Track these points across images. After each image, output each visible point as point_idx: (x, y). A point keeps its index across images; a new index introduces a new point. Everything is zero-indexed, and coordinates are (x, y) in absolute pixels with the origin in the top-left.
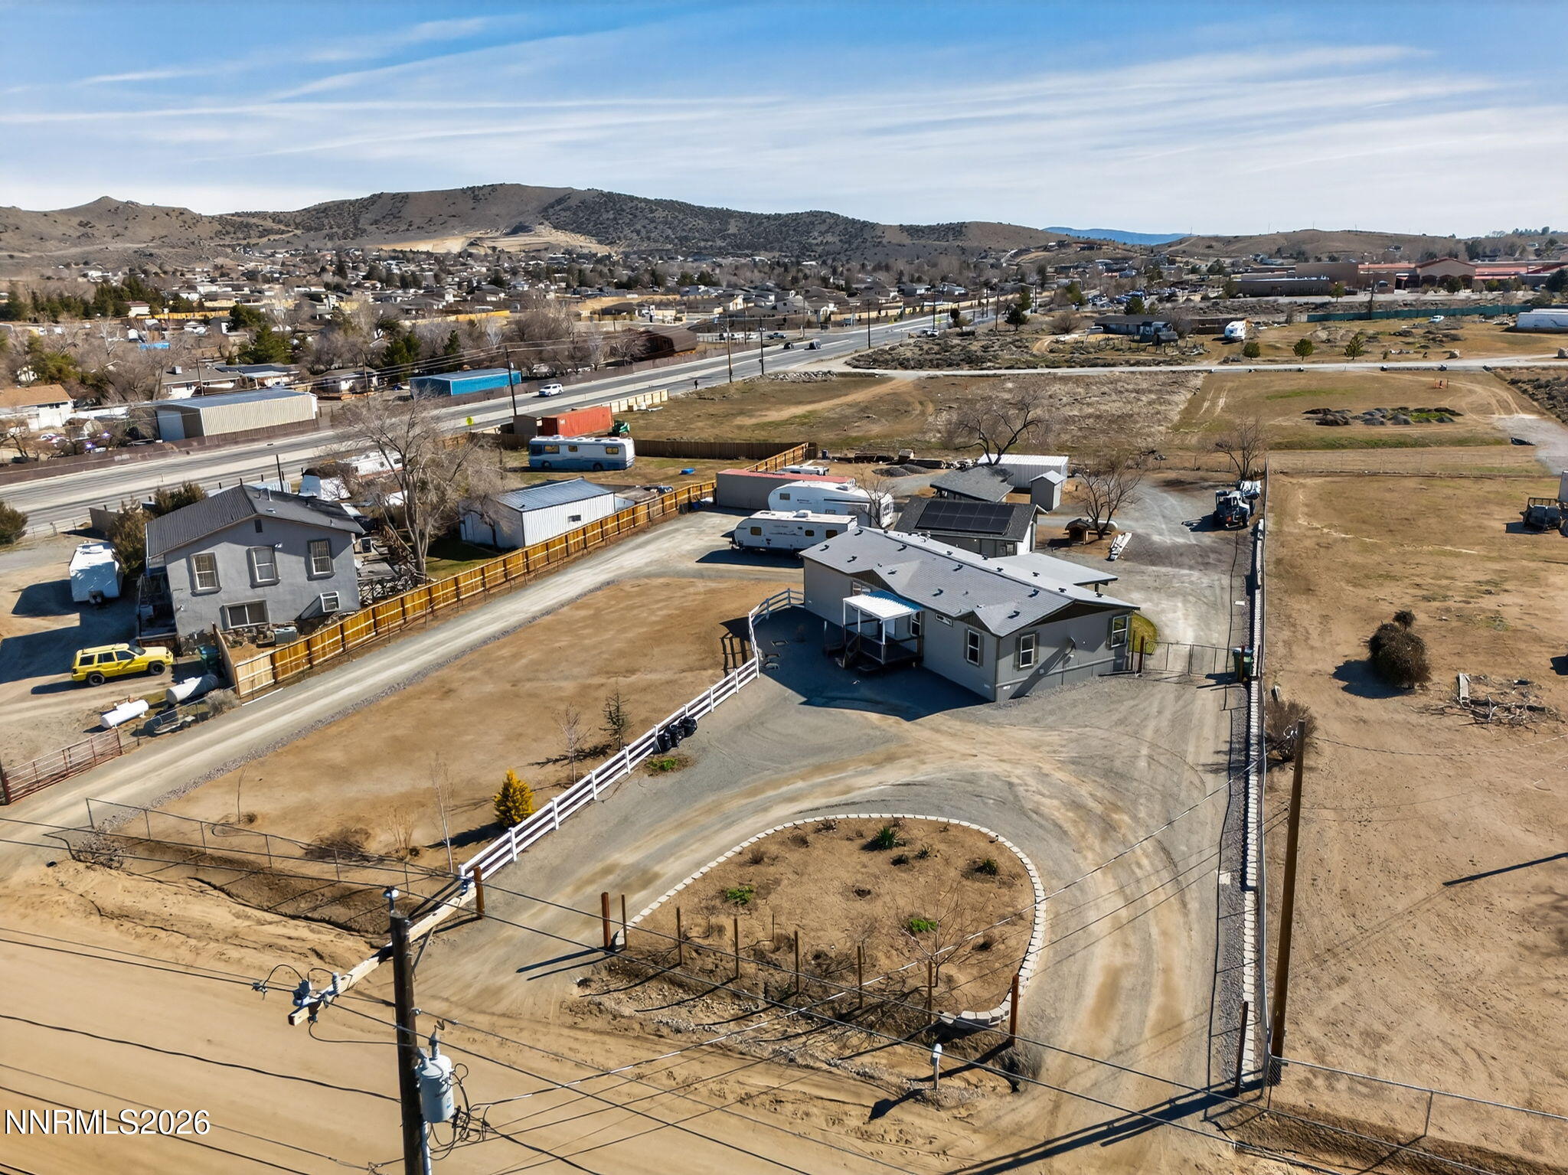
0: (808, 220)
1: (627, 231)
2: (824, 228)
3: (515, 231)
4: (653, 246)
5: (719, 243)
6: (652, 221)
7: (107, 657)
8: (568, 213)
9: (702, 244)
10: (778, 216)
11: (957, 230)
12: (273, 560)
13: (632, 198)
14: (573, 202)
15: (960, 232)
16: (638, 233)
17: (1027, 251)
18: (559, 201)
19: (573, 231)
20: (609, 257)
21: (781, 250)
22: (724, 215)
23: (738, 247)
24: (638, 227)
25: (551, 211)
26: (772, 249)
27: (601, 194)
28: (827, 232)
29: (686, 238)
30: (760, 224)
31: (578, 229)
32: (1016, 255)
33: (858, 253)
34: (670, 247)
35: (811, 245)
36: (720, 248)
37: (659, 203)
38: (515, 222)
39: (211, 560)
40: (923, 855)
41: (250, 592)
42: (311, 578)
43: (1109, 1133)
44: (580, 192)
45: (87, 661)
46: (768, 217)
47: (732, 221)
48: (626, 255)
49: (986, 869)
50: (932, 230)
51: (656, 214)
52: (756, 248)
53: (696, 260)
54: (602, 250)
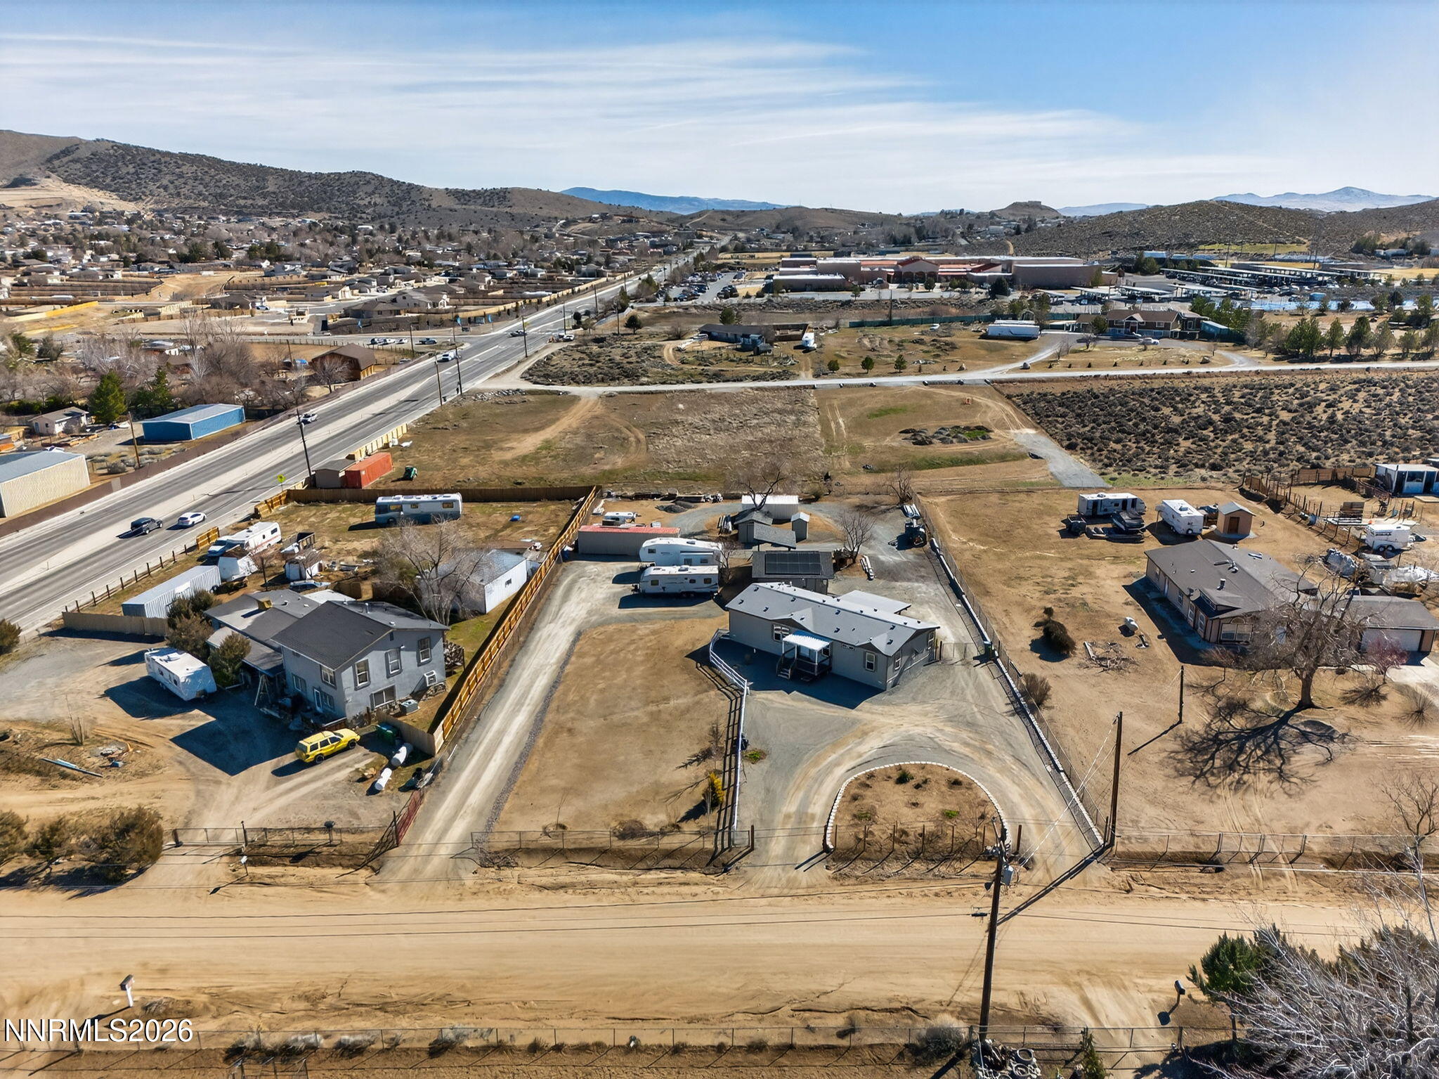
0: (353, 180)
1: (152, 186)
2: (370, 189)
3: (16, 184)
4: (187, 202)
5: (260, 202)
6: (181, 176)
7: (324, 743)
8: (78, 166)
9: (242, 202)
10: (319, 176)
11: (501, 195)
12: (399, 657)
13: (152, 152)
14: (84, 153)
15: (505, 197)
16: (166, 188)
17: (575, 222)
18: (66, 152)
19: (87, 185)
20: (138, 216)
21: (329, 210)
22: (260, 172)
23: (281, 208)
24: (165, 182)
25: (56, 163)
26: (320, 210)
27: (115, 145)
28: (373, 193)
29: (221, 195)
30: (301, 183)
31: (94, 183)
32: (565, 225)
33: (413, 217)
34: (206, 204)
35: (359, 206)
36: (261, 207)
37: (184, 157)
38: (14, 174)
40: (925, 782)
41: (386, 681)
42: (420, 664)
44: (88, 142)
45: (314, 747)
46: (309, 176)
47: (270, 178)
48: (159, 213)
49: (956, 783)
50: (476, 195)
51: (184, 169)
52: (302, 209)
53: (240, 221)
54: (129, 208)
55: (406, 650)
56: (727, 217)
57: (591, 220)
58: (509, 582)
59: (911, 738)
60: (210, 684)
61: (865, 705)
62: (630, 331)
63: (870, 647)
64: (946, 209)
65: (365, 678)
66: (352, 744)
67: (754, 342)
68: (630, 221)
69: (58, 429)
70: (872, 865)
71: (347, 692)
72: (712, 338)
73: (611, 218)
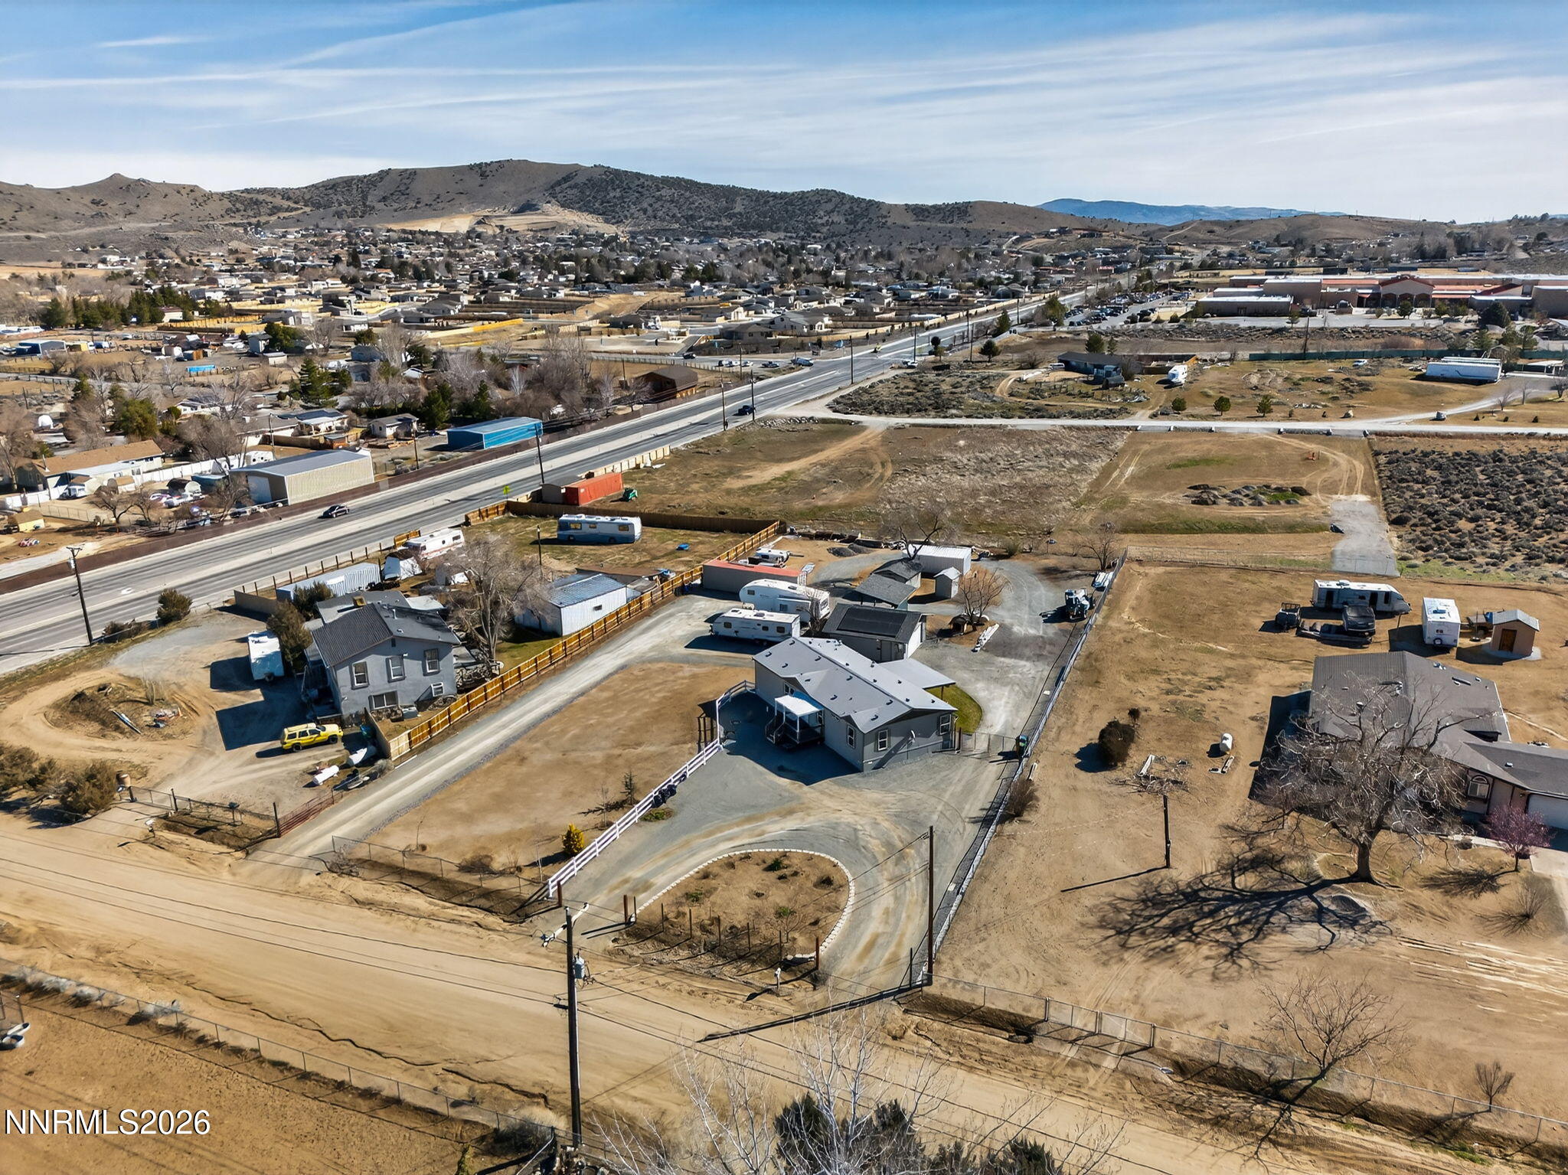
0: (814, 199)
1: (633, 208)
2: (830, 206)
3: (521, 210)
4: (658, 224)
5: (726, 222)
6: (658, 199)
7: (303, 734)
8: (575, 191)
9: (709, 224)
10: (783, 195)
11: (960, 210)
12: (402, 664)
13: (638, 175)
14: (580, 179)
15: (966, 212)
16: (645, 211)
17: (1027, 237)
18: (565, 179)
19: (580, 209)
20: (615, 238)
21: (786, 230)
22: (729, 193)
23: (745, 227)
24: (645, 205)
25: (558, 189)
26: (778, 230)
27: (608, 171)
28: (832, 211)
29: (692, 217)
30: (767, 202)
31: (585, 207)
32: (1017, 241)
33: (864, 235)
34: (677, 226)
35: (816, 224)
36: (726, 228)
37: (667, 181)
38: (522, 200)
39: (364, 667)
40: (796, 874)
41: (387, 686)
42: (425, 674)
43: (853, 1005)
44: (587, 169)
45: (292, 736)
46: (775, 196)
47: (738, 199)
48: (633, 235)
49: (826, 882)
50: (937, 209)
51: (663, 192)
52: (761, 229)
53: (702, 242)
54: (609, 230)
55: (410, 657)
56: (1215, 228)
57: (1048, 235)
58: (599, 608)
59: (835, 826)
60: (278, 670)
61: (825, 784)
62: (986, 358)
63: (848, 719)
64: (1521, 215)
65: (363, 679)
66: (332, 739)
67: (1109, 374)
68: (1091, 236)
69: (389, 432)
70: (663, 946)
71: (342, 690)
72: (1069, 367)
73: (1070, 232)
